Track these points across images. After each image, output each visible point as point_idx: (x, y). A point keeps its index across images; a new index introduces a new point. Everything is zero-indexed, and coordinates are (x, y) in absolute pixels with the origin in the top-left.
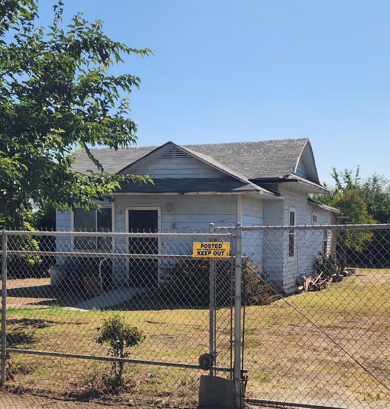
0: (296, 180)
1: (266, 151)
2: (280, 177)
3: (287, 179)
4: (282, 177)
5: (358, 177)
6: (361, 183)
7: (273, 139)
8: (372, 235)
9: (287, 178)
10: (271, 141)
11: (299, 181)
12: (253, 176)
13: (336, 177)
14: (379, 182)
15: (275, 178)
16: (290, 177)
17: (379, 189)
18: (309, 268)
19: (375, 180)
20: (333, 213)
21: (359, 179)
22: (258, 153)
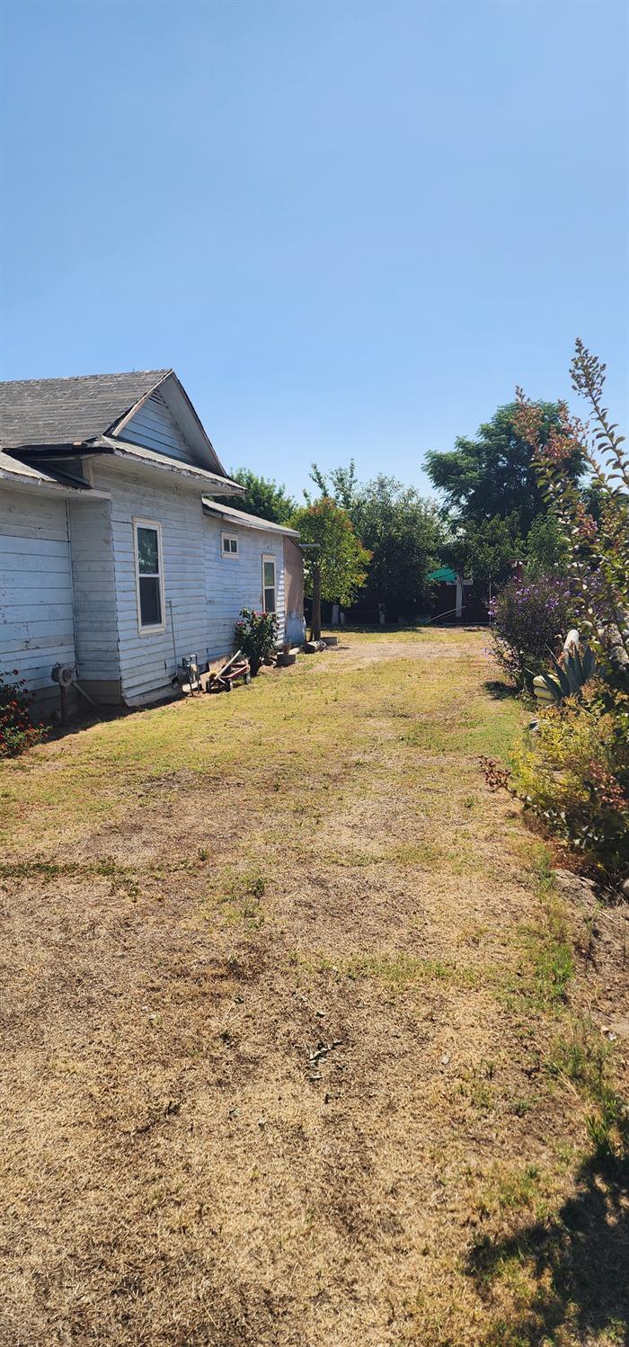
0: (110, 451)
1: (75, 395)
2: (75, 444)
3: (89, 449)
4: (79, 443)
5: (353, 479)
6: (358, 492)
7: (98, 373)
8: (364, 576)
9: (89, 445)
10: (95, 377)
11: (116, 452)
12: (18, 442)
13: (319, 480)
14: (388, 489)
15: (64, 445)
16: (96, 444)
17: (386, 499)
18: (219, 644)
19: (382, 486)
20: (287, 538)
21: (355, 482)
22: (57, 398)
